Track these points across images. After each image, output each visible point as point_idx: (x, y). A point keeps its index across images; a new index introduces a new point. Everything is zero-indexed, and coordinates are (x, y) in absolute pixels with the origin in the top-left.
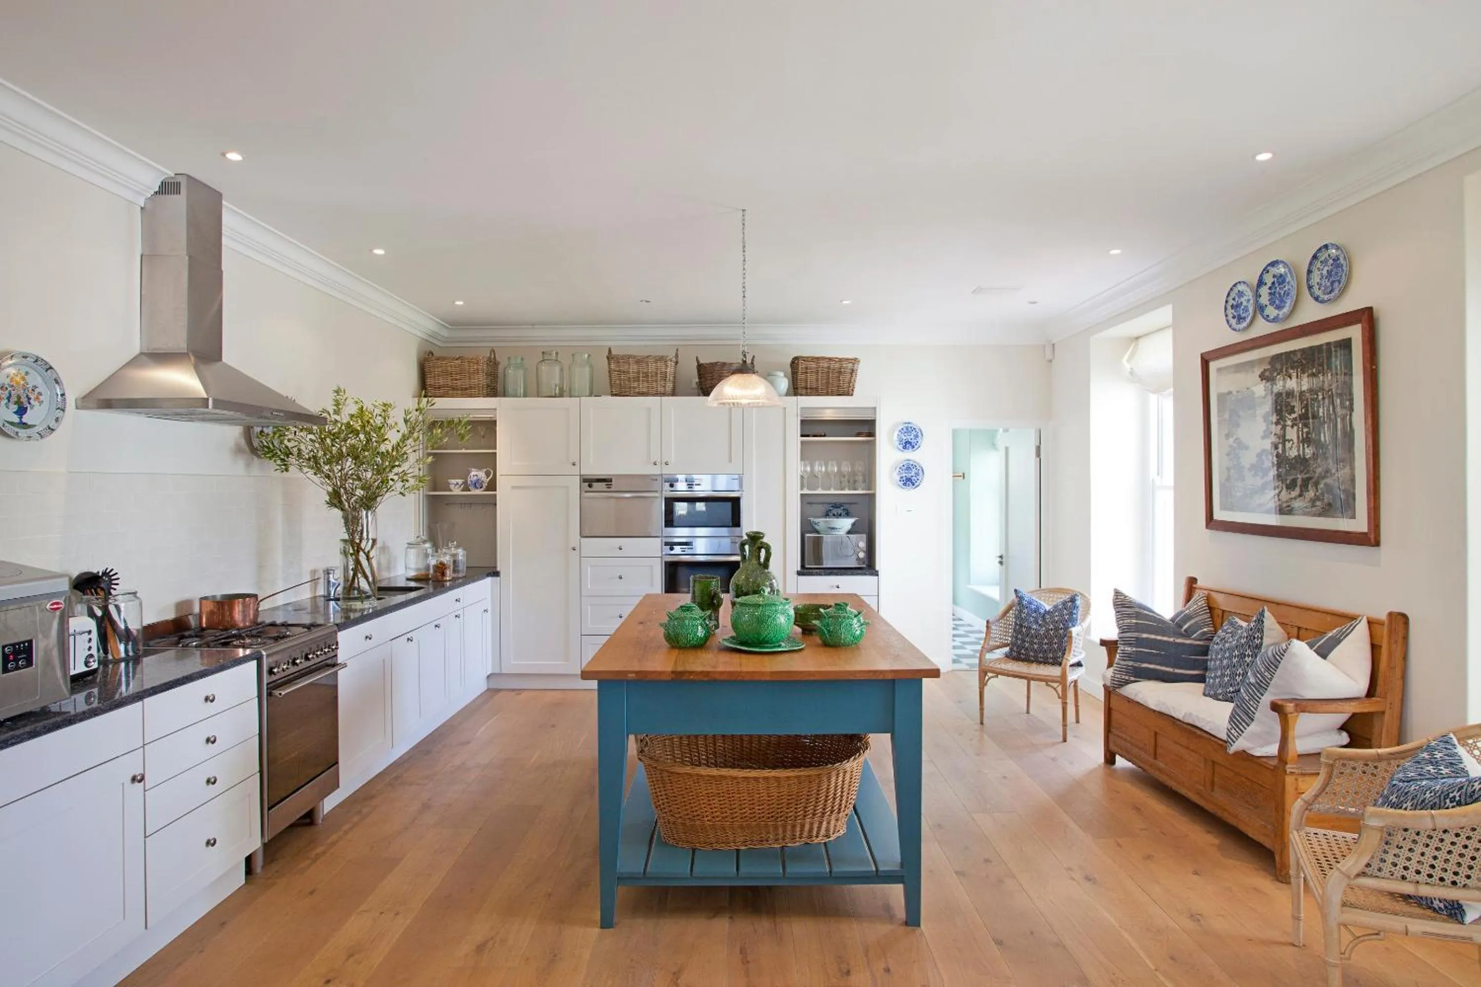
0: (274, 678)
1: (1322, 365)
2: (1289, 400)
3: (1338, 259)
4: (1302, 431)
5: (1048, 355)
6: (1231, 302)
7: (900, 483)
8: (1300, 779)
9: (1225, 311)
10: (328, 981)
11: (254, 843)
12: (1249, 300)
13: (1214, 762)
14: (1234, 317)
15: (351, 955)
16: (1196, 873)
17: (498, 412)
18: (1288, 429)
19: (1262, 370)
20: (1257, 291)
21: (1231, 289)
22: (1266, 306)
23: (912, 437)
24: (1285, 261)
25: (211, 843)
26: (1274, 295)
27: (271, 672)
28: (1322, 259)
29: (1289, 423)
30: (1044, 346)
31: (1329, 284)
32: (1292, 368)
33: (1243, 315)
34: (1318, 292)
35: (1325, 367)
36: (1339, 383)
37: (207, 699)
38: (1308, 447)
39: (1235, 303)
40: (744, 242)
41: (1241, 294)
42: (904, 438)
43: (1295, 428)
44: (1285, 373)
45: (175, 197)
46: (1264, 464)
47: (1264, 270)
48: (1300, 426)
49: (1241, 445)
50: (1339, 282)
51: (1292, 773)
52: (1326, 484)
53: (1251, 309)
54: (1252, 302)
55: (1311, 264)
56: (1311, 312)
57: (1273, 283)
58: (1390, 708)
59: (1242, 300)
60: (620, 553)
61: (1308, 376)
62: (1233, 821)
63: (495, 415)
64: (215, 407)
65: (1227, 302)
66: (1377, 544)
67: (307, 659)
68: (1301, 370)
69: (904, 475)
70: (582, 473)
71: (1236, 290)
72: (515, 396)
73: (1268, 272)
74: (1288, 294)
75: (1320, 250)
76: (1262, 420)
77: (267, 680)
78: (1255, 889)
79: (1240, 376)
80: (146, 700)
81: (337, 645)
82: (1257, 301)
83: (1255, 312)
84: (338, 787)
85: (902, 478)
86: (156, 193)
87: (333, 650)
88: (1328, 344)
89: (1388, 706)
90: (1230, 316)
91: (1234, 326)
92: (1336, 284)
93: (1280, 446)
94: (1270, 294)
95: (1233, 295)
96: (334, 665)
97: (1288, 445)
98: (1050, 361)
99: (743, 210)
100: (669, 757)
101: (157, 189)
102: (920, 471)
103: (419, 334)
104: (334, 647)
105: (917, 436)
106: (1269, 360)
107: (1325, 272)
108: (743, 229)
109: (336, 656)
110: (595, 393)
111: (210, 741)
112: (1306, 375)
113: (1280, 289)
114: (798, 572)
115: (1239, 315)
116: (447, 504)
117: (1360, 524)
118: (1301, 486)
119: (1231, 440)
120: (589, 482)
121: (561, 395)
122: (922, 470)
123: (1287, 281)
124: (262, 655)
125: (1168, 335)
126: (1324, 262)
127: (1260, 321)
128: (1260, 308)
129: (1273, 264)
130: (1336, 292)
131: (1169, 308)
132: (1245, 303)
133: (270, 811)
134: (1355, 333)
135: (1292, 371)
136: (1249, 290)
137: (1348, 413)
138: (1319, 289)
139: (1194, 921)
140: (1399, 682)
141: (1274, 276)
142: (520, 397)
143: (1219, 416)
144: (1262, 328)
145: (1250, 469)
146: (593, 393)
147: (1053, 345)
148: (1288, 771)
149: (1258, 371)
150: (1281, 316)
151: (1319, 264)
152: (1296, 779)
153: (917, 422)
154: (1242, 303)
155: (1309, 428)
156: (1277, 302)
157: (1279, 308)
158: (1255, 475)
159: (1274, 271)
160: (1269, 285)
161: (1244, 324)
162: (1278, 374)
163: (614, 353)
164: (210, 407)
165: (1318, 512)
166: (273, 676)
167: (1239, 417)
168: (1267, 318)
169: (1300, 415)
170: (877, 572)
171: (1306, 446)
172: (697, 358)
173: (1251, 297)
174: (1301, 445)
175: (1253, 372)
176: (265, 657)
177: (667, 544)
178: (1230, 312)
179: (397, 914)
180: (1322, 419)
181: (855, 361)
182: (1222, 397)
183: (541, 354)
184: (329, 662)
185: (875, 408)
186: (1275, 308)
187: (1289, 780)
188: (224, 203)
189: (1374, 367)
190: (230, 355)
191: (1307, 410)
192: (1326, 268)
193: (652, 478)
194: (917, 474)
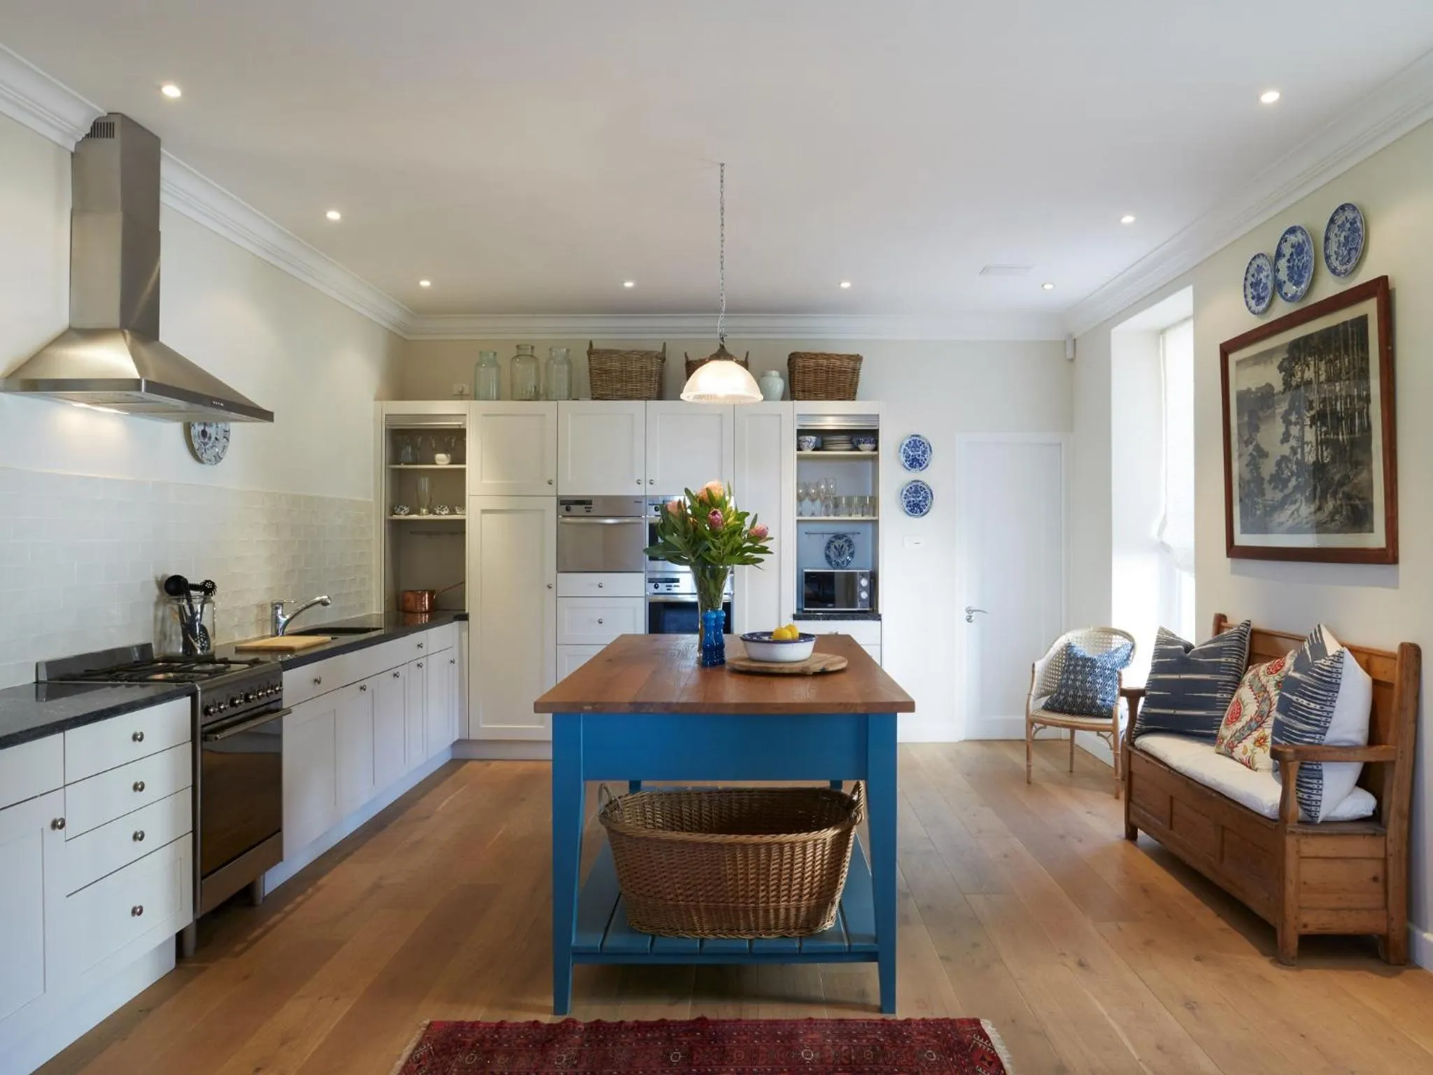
0: (210, 719)
1: (1338, 349)
2: (1307, 394)
3: (1356, 222)
4: (1320, 430)
5: (1070, 354)
6: (1251, 279)
7: (906, 509)
8: (1303, 840)
9: (1245, 290)
10: (258, 1070)
11: (186, 919)
12: (1268, 276)
13: (1223, 828)
14: (1253, 298)
15: (283, 1043)
16: (1198, 959)
17: (467, 418)
18: (1307, 428)
19: (1280, 360)
20: (1275, 264)
21: (1250, 264)
22: (1284, 282)
23: (920, 453)
24: (1304, 227)
25: (137, 911)
26: (1293, 268)
27: (206, 712)
28: (1340, 222)
29: (1308, 422)
30: (1065, 342)
31: (1346, 253)
32: (1310, 356)
33: (1262, 295)
34: (1336, 264)
35: (1342, 352)
36: (1357, 370)
37: (135, 738)
38: (1326, 450)
39: (1254, 280)
40: (722, 203)
41: (1260, 269)
42: (912, 454)
43: (1314, 427)
44: (1302, 361)
45: (109, 140)
46: (1283, 474)
47: (1282, 239)
48: (1319, 424)
49: (1262, 453)
50: (1356, 249)
51: (1293, 833)
52: (1343, 493)
53: (1270, 285)
54: (1270, 278)
55: (1328, 229)
56: (1329, 287)
57: (1292, 255)
58: (1401, 758)
59: (1262, 276)
60: (600, 592)
61: (1326, 363)
62: (1238, 894)
63: (464, 424)
64: (147, 390)
65: (1246, 279)
66: (1394, 560)
67: (247, 700)
68: (1319, 356)
69: (912, 499)
70: (559, 494)
71: (1255, 266)
72: (486, 399)
73: (1286, 241)
74: (1307, 266)
75: (1336, 212)
76: (1281, 421)
77: (201, 721)
78: (1260, 977)
79: (1259, 369)
80: (68, 732)
81: (281, 686)
82: (1275, 277)
83: (1273, 293)
84: (282, 860)
85: (909, 502)
86: (87, 135)
87: (276, 692)
88: (1345, 323)
89: (1399, 754)
90: (1250, 296)
91: (1254, 308)
92: (1353, 252)
93: (1299, 450)
94: (1289, 267)
95: (1252, 270)
96: (277, 710)
97: (1307, 449)
98: (1072, 360)
99: (722, 165)
100: (639, 823)
101: (88, 131)
102: (929, 495)
103: (385, 324)
104: (277, 689)
105: (924, 452)
106: (1287, 347)
107: (1342, 239)
108: (722, 187)
109: (280, 699)
110: (573, 397)
111: (138, 787)
112: (1324, 362)
113: (1298, 260)
114: (794, 615)
115: (1259, 295)
116: (412, 532)
117: (1376, 539)
118: (1320, 498)
119: (1251, 448)
120: (567, 504)
121: (536, 397)
122: (931, 493)
123: (1305, 250)
124: (196, 691)
125: (1189, 327)
126: (1341, 227)
127: (1279, 300)
128: (1278, 285)
129: (1292, 231)
130: (1353, 261)
131: (1189, 291)
132: (1264, 280)
133: (203, 882)
134: (1370, 308)
135: (1310, 359)
136: (1267, 264)
137: (1366, 406)
138: (1337, 259)
139: (1189, 1009)
140: (1411, 727)
141: (1293, 246)
142: (493, 400)
143: (1238, 419)
144: (1282, 309)
145: (1270, 482)
146: (573, 396)
147: (1075, 340)
148: (1289, 829)
149: (1277, 361)
150: (1299, 294)
151: (1337, 229)
152: (1298, 841)
153: (927, 434)
154: (1261, 279)
155: (1328, 427)
156: (1296, 277)
157: (1297, 284)
158: (1274, 488)
159: (1292, 239)
160: (1288, 256)
161: (1263, 306)
162: (1297, 364)
163: (595, 347)
164: (143, 390)
165: (1337, 528)
166: (209, 717)
167: (1259, 419)
168: (1284, 297)
169: (1318, 413)
170: (880, 616)
171: (1324, 448)
172: (686, 354)
173: (1269, 272)
174: (1319, 448)
175: (1272, 362)
176: (200, 693)
177: (651, 581)
178: (1250, 290)
179: (337, 999)
180: (1340, 414)
181: (858, 359)
182: (1241, 396)
183: (515, 349)
184: (273, 706)
185: (878, 415)
186: (1294, 285)
187: (1290, 841)
188: (163, 150)
189: (1390, 348)
190: (169, 334)
191: (1325, 406)
192: (1344, 234)
193: (637, 500)
194: (926, 498)
